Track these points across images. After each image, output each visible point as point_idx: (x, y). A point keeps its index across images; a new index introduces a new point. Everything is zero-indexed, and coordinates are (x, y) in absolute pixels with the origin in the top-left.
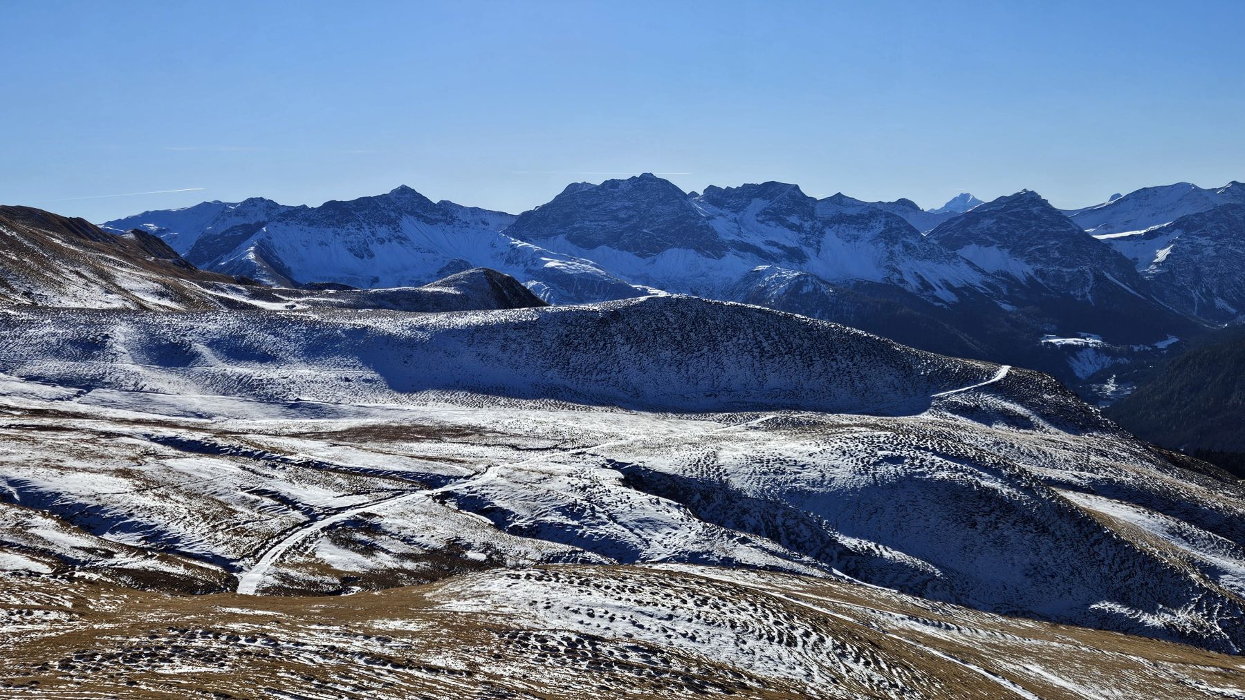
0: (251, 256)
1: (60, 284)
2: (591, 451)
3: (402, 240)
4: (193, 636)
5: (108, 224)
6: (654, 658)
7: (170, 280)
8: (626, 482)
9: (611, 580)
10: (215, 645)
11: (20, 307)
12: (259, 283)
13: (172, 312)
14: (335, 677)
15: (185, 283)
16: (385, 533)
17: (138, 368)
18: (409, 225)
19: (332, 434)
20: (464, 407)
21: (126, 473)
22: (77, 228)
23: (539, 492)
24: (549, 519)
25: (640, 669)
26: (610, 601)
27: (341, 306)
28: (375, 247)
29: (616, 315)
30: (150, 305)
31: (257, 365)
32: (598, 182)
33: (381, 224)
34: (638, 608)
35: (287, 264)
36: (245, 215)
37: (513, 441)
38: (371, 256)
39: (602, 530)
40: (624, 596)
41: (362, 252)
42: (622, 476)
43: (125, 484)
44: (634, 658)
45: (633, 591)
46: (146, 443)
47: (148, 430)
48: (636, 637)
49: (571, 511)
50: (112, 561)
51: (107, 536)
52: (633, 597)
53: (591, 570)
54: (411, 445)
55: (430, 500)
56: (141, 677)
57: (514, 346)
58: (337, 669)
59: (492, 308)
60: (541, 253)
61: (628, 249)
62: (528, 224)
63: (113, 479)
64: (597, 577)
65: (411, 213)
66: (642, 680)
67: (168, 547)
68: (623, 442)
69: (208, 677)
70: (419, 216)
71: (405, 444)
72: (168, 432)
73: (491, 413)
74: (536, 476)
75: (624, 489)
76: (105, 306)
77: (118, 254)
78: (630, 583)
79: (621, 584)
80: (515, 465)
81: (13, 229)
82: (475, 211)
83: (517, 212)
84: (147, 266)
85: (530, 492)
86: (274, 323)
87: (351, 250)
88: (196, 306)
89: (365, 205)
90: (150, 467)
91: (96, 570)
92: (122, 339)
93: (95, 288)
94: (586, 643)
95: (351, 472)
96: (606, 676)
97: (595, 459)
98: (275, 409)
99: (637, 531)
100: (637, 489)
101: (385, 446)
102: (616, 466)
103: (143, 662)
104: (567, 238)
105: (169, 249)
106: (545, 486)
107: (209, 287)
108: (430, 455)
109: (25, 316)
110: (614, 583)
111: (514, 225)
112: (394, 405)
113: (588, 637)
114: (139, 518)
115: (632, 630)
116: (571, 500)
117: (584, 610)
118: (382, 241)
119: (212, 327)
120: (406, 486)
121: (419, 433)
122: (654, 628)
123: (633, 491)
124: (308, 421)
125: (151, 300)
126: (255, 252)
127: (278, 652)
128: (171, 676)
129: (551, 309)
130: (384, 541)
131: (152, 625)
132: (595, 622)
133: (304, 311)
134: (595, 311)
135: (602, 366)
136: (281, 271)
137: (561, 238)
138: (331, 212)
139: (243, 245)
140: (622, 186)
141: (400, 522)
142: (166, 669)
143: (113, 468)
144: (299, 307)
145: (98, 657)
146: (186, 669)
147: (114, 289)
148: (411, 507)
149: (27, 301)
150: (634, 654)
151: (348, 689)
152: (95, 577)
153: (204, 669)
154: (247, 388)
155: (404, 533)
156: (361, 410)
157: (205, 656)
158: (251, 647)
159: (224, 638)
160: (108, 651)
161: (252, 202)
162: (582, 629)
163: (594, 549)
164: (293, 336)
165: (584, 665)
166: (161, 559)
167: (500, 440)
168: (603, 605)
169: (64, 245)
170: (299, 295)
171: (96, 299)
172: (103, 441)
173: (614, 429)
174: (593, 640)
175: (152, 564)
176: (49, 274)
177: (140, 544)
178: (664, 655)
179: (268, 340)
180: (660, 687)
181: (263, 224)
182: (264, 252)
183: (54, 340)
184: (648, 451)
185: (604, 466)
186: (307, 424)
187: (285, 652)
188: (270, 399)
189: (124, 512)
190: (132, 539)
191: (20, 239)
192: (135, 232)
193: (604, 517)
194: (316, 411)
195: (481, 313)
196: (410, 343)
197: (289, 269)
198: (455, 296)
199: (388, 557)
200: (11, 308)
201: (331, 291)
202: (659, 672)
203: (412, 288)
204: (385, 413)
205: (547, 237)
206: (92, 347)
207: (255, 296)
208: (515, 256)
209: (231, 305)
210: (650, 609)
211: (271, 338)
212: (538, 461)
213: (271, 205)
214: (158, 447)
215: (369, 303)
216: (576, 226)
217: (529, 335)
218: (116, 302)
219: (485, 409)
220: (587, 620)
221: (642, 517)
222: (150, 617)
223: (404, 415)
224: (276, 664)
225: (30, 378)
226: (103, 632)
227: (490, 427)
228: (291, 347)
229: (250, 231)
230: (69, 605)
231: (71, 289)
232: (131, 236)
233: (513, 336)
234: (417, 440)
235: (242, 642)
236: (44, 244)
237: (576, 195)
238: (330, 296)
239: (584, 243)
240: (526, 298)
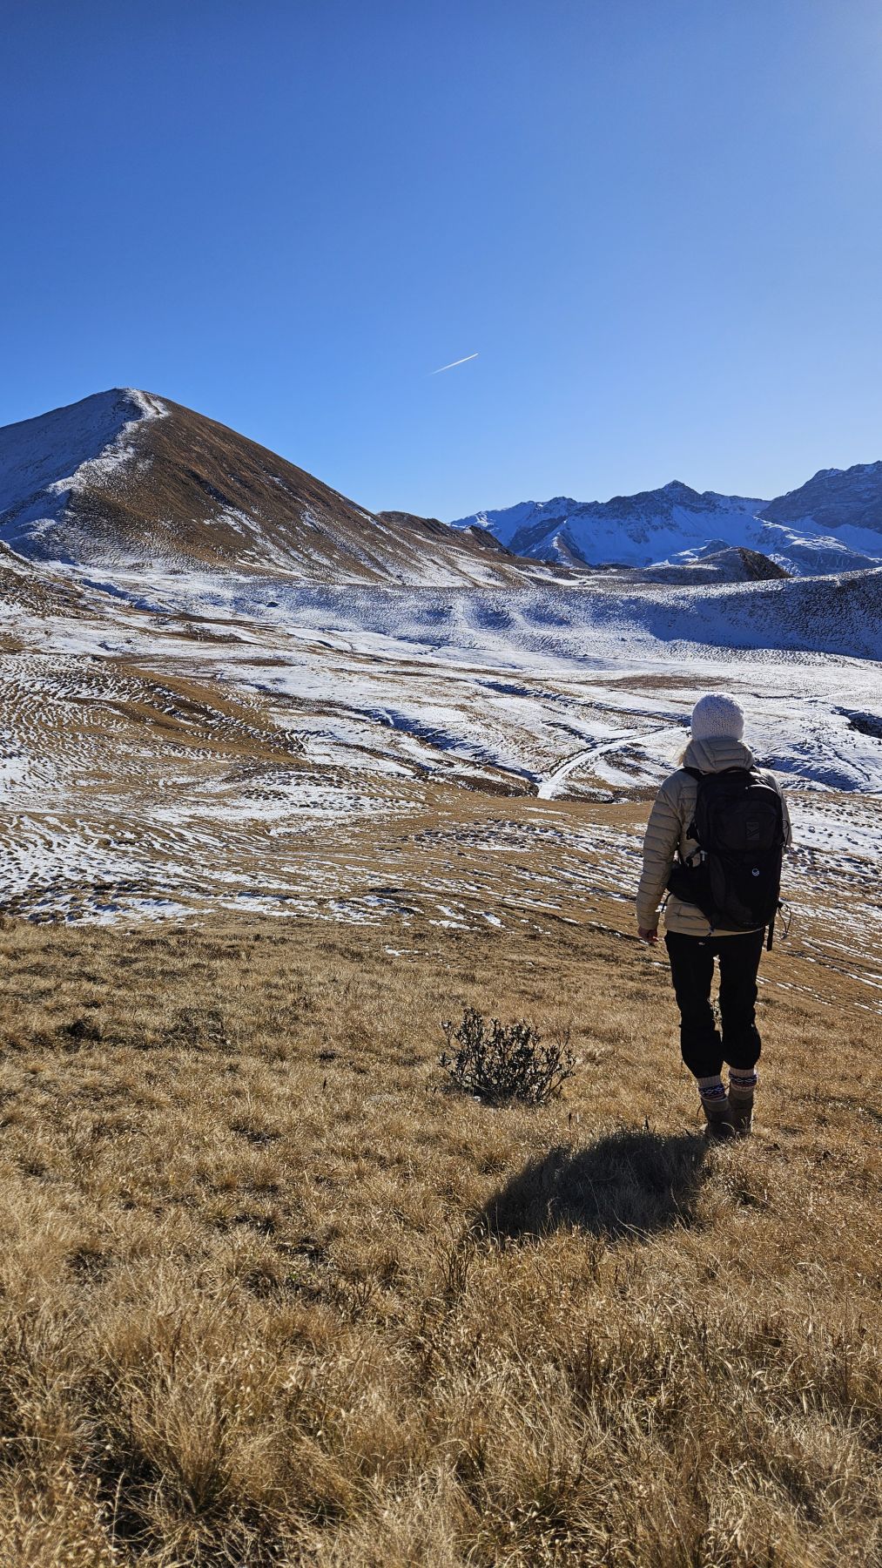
0: (555, 544)
1: (421, 569)
2: (822, 699)
3: (672, 526)
4: (504, 825)
5: (453, 523)
6: (865, 869)
7: (495, 564)
8: (852, 726)
9: (832, 805)
10: (518, 832)
11: (394, 587)
12: (561, 565)
13: (496, 588)
14: (604, 863)
15: (506, 567)
16: (648, 759)
17: (472, 631)
18: (678, 514)
19: (610, 682)
20: (716, 662)
21: (463, 708)
22: (432, 526)
23: (775, 732)
24: (781, 754)
25: (852, 876)
26: (829, 821)
27: (622, 582)
28: (651, 534)
29: (852, 584)
30: (481, 584)
31: (556, 628)
32: (845, 468)
33: (656, 514)
34: (854, 828)
35: (582, 550)
36: (551, 512)
37: (755, 690)
38: (647, 541)
39: (827, 764)
40: (842, 818)
41: (641, 538)
42: (849, 721)
43: (461, 715)
44: (847, 867)
45: (850, 814)
46: (476, 686)
47: (477, 676)
48: (850, 851)
49: (802, 748)
50: (453, 770)
51: (450, 752)
52: (850, 819)
53: (815, 796)
54: (671, 691)
56: (467, 851)
57: (760, 612)
58: (605, 857)
59: (743, 581)
60: (787, 533)
61: (868, 526)
62: (782, 508)
63: (454, 711)
64: (819, 802)
65: (679, 504)
66: (853, 886)
67: (491, 764)
68: (852, 693)
69: (512, 855)
70: (686, 506)
71: (666, 691)
72: (491, 679)
73: (738, 667)
74: (772, 719)
75: (849, 732)
76: (451, 585)
77: (460, 545)
78: (848, 808)
79: (840, 809)
80: (756, 710)
81: (390, 529)
82: (734, 499)
83: (771, 499)
84: (480, 555)
85: (766, 732)
86: (569, 596)
87: (630, 536)
88: (515, 585)
89: (643, 497)
90: (479, 704)
91: (442, 775)
92: (461, 610)
93: (444, 571)
94: (806, 853)
95: (622, 712)
96: (822, 880)
97: (825, 706)
98: (569, 662)
99: (859, 766)
100: (862, 732)
101: (651, 693)
102: (844, 712)
103: (469, 840)
104: (813, 519)
105: (496, 541)
106: (780, 727)
107: (523, 569)
108: (686, 700)
109: (397, 593)
110: (834, 807)
111: (767, 510)
112: (659, 660)
113: (807, 848)
114: (470, 740)
115: (848, 845)
116: (802, 740)
117: (806, 827)
118: (656, 528)
119: (523, 599)
120: (666, 724)
121: (678, 682)
122: (867, 845)
123: (857, 733)
124: (593, 671)
125: (482, 580)
126: (558, 541)
127: (563, 841)
128: (487, 852)
129: (794, 580)
130: (645, 765)
131: (477, 816)
132: (815, 836)
133: (592, 586)
134: (834, 581)
135: (837, 628)
136: (577, 556)
137: (808, 518)
138: (616, 506)
139: (550, 535)
140: (867, 470)
141: (660, 751)
142: (484, 847)
143: (454, 704)
144: (589, 583)
145: (440, 835)
146: (498, 848)
147: (457, 572)
148: (669, 740)
149: (399, 583)
150: (848, 864)
151: (613, 872)
152: (442, 780)
153: (510, 849)
154: (549, 646)
155: (662, 759)
156: (633, 664)
157: (511, 840)
158: (545, 836)
159: (525, 828)
160: (447, 831)
161: (556, 500)
162: (804, 842)
163: (820, 779)
164: (583, 606)
165: (803, 870)
166: (486, 770)
167: (744, 689)
168: (823, 825)
169: (424, 540)
170: (589, 574)
171: (444, 579)
172: (448, 684)
173: (845, 681)
174: (812, 850)
175: (479, 773)
176: (413, 562)
177: (471, 759)
178: (875, 867)
179: (563, 609)
180: (868, 892)
181: (564, 518)
182: (566, 541)
183: (416, 611)
184: (874, 700)
185: (833, 712)
186: (592, 673)
187: (568, 842)
188: (566, 655)
189: (461, 735)
190: (466, 755)
191: (395, 536)
192: (473, 528)
193: (831, 754)
194: (599, 664)
195: (734, 585)
196: (674, 610)
197: (583, 554)
198: (713, 571)
199: (650, 777)
200: (388, 587)
201: (614, 570)
202: (868, 880)
203: (678, 566)
204: (651, 667)
205: (795, 518)
206: (439, 615)
207: (557, 575)
208: (767, 537)
209: (539, 582)
210: (865, 830)
211: (566, 608)
212: (776, 707)
213: (571, 502)
214: (485, 690)
215: (643, 579)
216: (822, 507)
217: (773, 603)
218: (458, 582)
219: (733, 664)
220: (809, 835)
221: (864, 755)
222: (476, 810)
223: (667, 668)
224: (561, 850)
225: (401, 639)
226: (444, 818)
227: (736, 678)
228: (582, 614)
229: (555, 523)
230: (423, 798)
231: (427, 573)
232: (469, 532)
233: (760, 604)
234: (676, 688)
235: (537, 832)
236: (411, 539)
237: (825, 482)
238: (613, 574)
239: (829, 524)
240: (773, 572)
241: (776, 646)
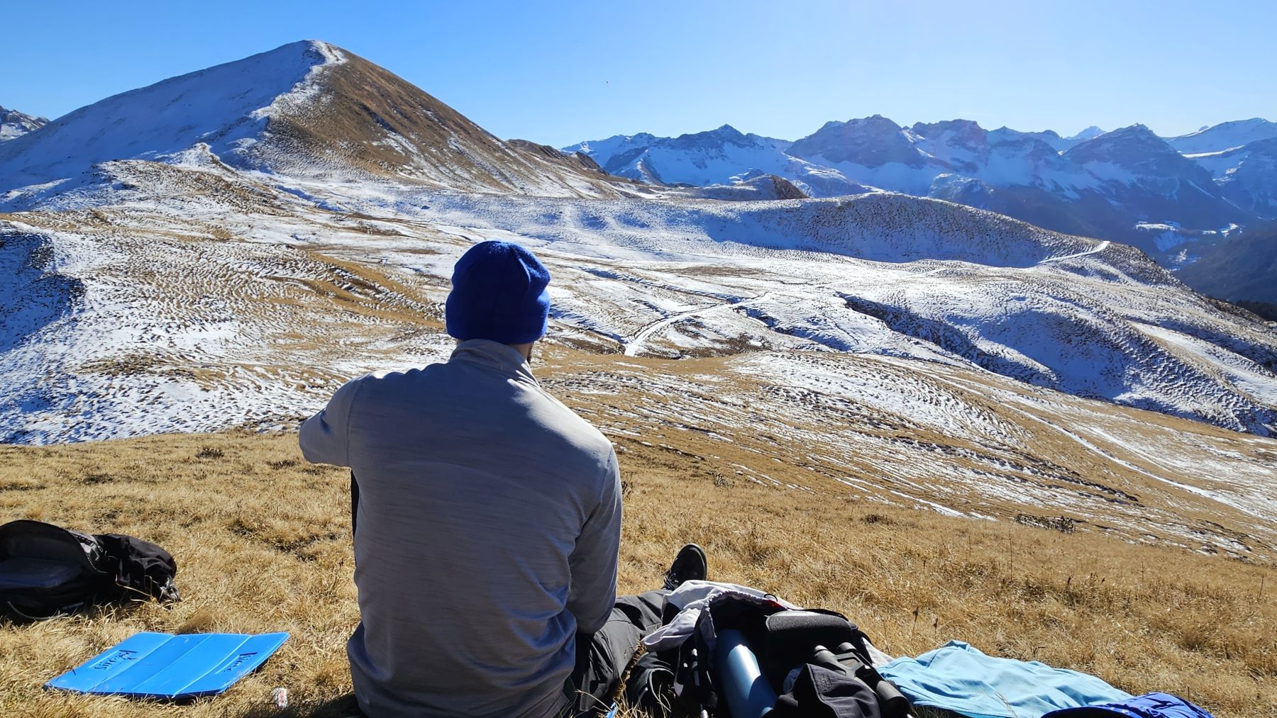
0: (639, 167)
1: (538, 183)
2: (828, 286)
3: (724, 157)
4: (599, 375)
5: (563, 149)
6: (852, 407)
7: (594, 181)
8: (847, 306)
9: (831, 362)
10: (611, 381)
11: (518, 196)
12: (643, 183)
13: (596, 199)
14: (672, 403)
15: (602, 183)
16: (705, 327)
17: (577, 231)
18: (728, 148)
19: (678, 270)
20: (754, 258)
21: (570, 288)
22: (547, 151)
23: (794, 309)
24: (799, 325)
25: (843, 411)
26: (829, 373)
27: (688, 197)
28: (708, 162)
29: (849, 204)
30: (585, 196)
31: (640, 230)
32: (845, 121)
33: (712, 148)
34: (846, 378)
35: (658, 172)
36: (636, 143)
37: (781, 279)
38: (706, 167)
39: (830, 332)
40: (838, 371)
41: (701, 165)
42: (846, 302)
43: (568, 293)
44: (840, 405)
45: (844, 368)
46: (580, 272)
47: (581, 264)
48: (843, 394)
49: (813, 321)
50: (562, 334)
51: (560, 320)
52: (843, 372)
53: (820, 355)
54: (722, 278)
55: (731, 310)
56: (573, 394)
57: (785, 222)
58: (673, 399)
59: (774, 199)
60: (805, 165)
61: (861, 163)
62: (801, 147)
63: (563, 290)
64: (823, 359)
65: (729, 141)
66: (843, 418)
67: (591, 330)
68: (848, 282)
69: (606, 397)
70: (735, 143)
71: (719, 278)
72: (591, 266)
73: (769, 262)
74: (793, 300)
75: (846, 309)
76: (561, 196)
77: (568, 166)
78: (842, 364)
79: (837, 364)
80: (781, 293)
81: (516, 152)
82: (767, 139)
83: (793, 140)
84: (584, 173)
85: (789, 309)
86: (649, 206)
87: (694, 163)
88: (609, 196)
89: (703, 135)
90: (581, 285)
91: (554, 338)
92: (569, 214)
93: (556, 185)
94: (813, 395)
95: (687, 293)
96: (822, 414)
97: (829, 291)
98: (649, 255)
99: (851, 334)
100: (854, 309)
101: (707, 278)
102: (842, 296)
103: (575, 386)
104: (823, 156)
105: (595, 163)
106: (798, 306)
107: (615, 185)
108: (732, 284)
109: (521, 201)
110: (832, 363)
111: (791, 148)
112: (714, 255)
113: (813, 392)
114: (575, 312)
115: (841, 390)
116: (813, 315)
117: (813, 377)
118: (712, 158)
119: (615, 208)
120: (718, 302)
121: (727, 271)
122: (854, 390)
123: (851, 310)
124: (666, 262)
125: (585, 192)
126: (641, 165)
127: (642, 387)
128: (588, 395)
129: (808, 200)
130: (702, 331)
131: (580, 368)
132: (819, 384)
133: (666, 199)
134: (836, 202)
135: (838, 235)
136: (656, 177)
137: (820, 155)
138: (683, 141)
139: (635, 160)
140: (860, 123)
141: (714, 322)
142: (585, 391)
143: (563, 284)
144: (663, 197)
145: (553, 382)
146: (595, 392)
147: (566, 186)
148: (720, 314)
149: (522, 193)
150: (841, 403)
151: (678, 409)
152: (554, 341)
153: (604, 393)
154: (633, 243)
155: (715, 328)
156: (695, 257)
157: (605, 386)
158: (630, 383)
159: (615, 377)
160: (558, 380)
161: (640, 135)
162: (812, 388)
163: (825, 342)
164: (659, 214)
165: (810, 407)
166: (587, 334)
167: (773, 278)
168: (825, 375)
169: (541, 161)
170: (664, 190)
171: (556, 191)
172: (558, 269)
173: (843, 274)
174: (816, 394)
175: (581, 337)
176: (533, 177)
177: (576, 326)
178: (858, 405)
179: (645, 216)
180: (853, 423)
181: (646, 148)
182: (647, 165)
183: (535, 214)
184: (862, 287)
185: (834, 295)
186: (665, 264)
187: (646, 387)
188: (646, 250)
189: (567, 308)
190: (573, 323)
191: (519, 158)
192: (578, 153)
193: (833, 325)
194: (671, 257)
195: (767, 202)
196: (725, 220)
197: (659, 175)
198: (753, 191)
199: (706, 341)
200: (514, 196)
201: (683, 188)
202: (853, 414)
203: (728, 187)
204: (708, 259)
205: (811, 155)
206: (552, 218)
207: (640, 190)
208: (789, 168)
209: (627, 195)
210: (853, 379)
211: (647, 215)
212: (796, 291)
213: (651, 137)
214: (587, 274)
215: (703, 195)
216: (830, 148)
217: (794, 216)
218: (567, 193)
219: (766, 260)
220: (815, 382)
221: (855, 326)
222: (580, 364)
223: (719, 261)
224: (641, 394)
225: (524, 235)
226: (555, 370)
227: (768, 270)
228: (658, 220)
229: (638, 152)
230: (540, 355)
231: (544, 186)
232: (576, 156)
233: (785, 216)
234: (726, 275)
235: (624, 380)
236: (530, 161)
237: (832, 132)
238: (681, 191)
239: (834, 159)
240: (794, 194)
241: (797, 248)
